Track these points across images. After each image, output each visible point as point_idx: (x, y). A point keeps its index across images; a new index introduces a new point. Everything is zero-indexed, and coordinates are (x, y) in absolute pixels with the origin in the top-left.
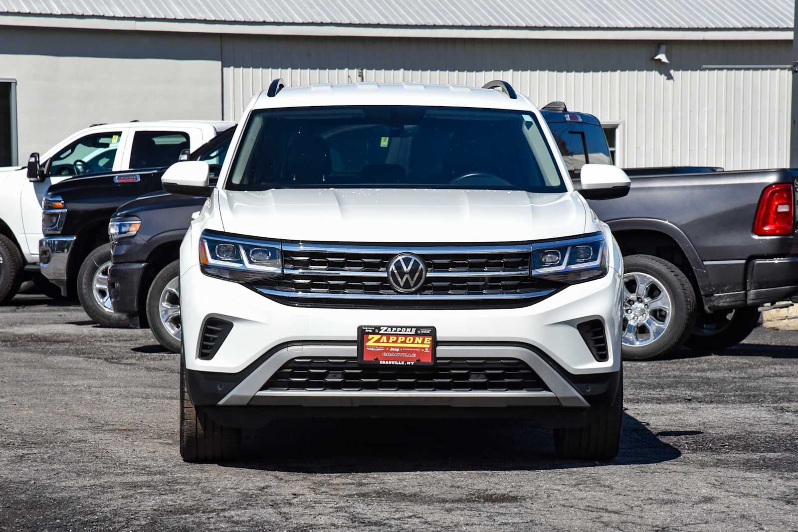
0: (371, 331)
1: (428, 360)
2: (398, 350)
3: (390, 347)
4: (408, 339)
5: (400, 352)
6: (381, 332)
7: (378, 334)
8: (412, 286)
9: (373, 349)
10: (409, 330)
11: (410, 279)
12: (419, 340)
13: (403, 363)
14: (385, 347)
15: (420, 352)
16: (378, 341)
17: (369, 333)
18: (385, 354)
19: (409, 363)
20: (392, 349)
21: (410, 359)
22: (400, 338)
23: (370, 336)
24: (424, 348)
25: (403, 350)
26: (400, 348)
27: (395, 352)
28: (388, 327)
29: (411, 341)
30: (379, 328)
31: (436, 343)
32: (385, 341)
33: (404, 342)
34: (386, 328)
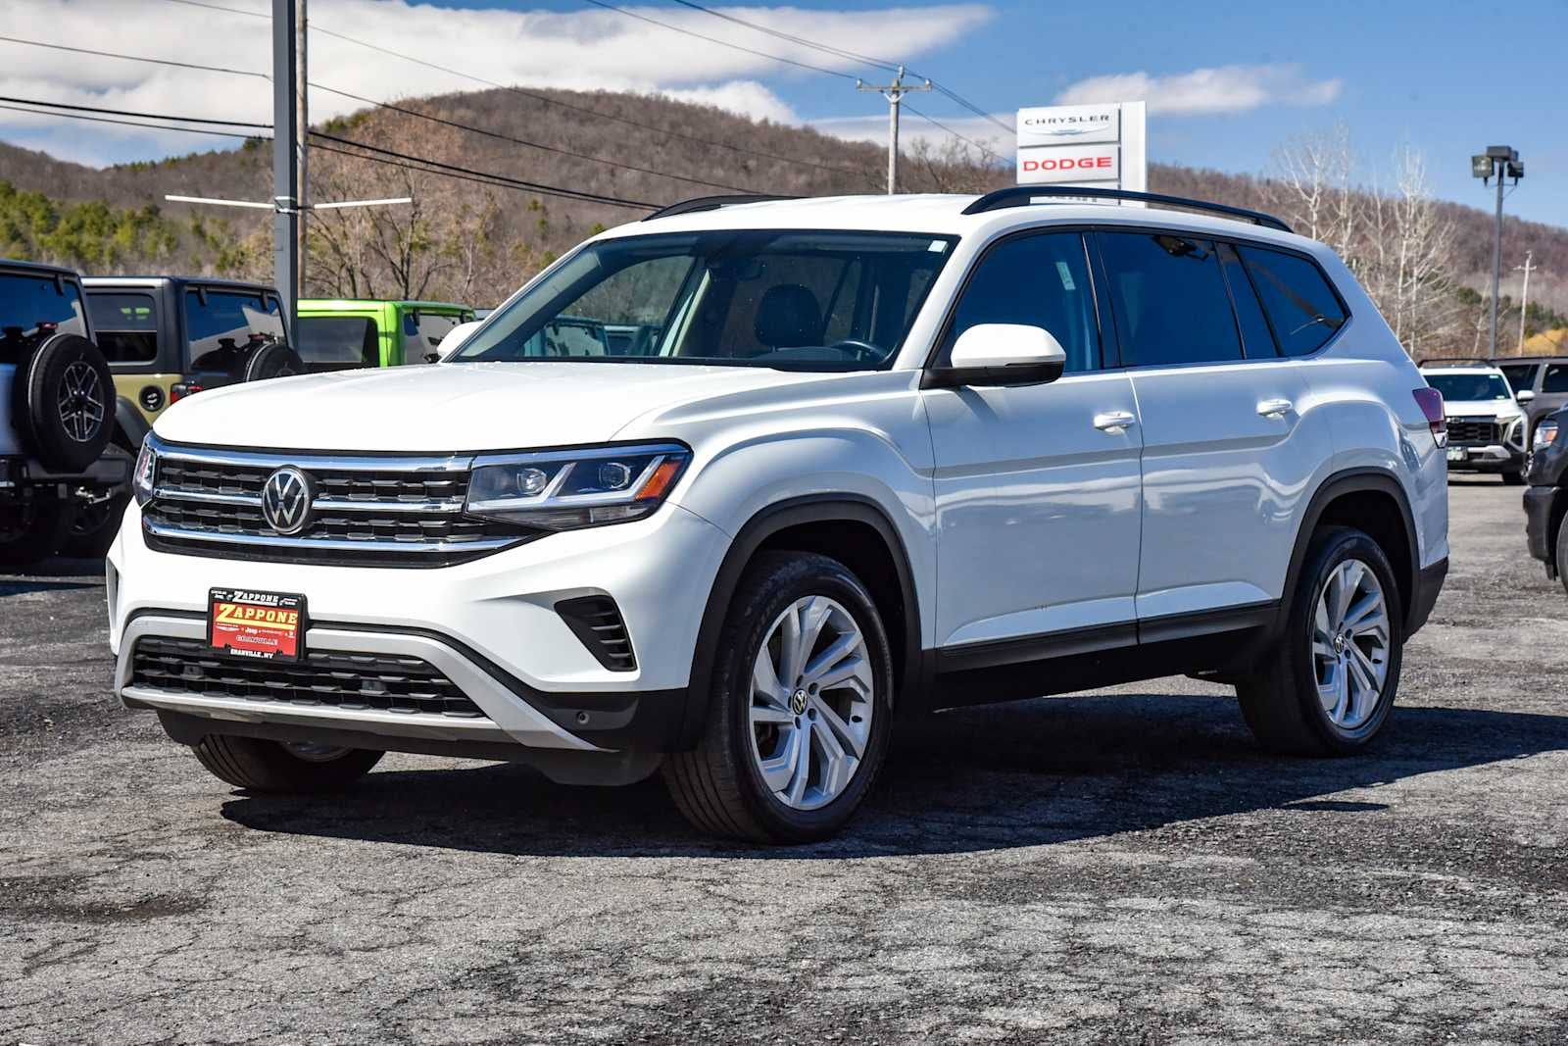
0: (221, 597)
1: (291, 651)
2: (255, 631)
3: (245, 627)
4: (269, 613)
5: (258, 635)
6: (235, 600)
7: (231, 602)
8: (289, 522)
9: (224, 629)
10: (269, 598)
11: (285, 512)
12: (282, 616)
13: (259, 655)
14: (240, 626)
15: (281, 636)
16: (231, 615)
17: (220, 601)
18: (240, 638)
19: (266, 655)
20: (249, 630)
21: (267, 649)
22: (259, 611)
23: (223, 606)
24: (288, 631)
25: (263, 633)
26: (258, 628)
27: (251, 635)
28: (245, 591)
29: (273, 618)
30: (231, 592)
31: (306, 623)
32: (241, 616)
33: (263, 619)
34: (241, 593)
